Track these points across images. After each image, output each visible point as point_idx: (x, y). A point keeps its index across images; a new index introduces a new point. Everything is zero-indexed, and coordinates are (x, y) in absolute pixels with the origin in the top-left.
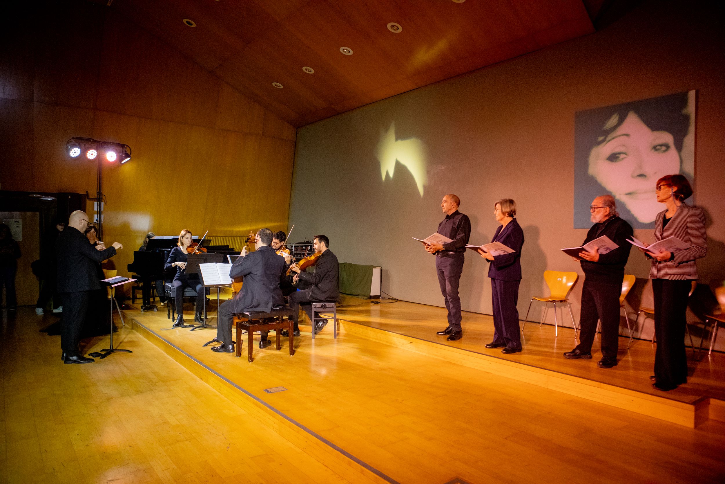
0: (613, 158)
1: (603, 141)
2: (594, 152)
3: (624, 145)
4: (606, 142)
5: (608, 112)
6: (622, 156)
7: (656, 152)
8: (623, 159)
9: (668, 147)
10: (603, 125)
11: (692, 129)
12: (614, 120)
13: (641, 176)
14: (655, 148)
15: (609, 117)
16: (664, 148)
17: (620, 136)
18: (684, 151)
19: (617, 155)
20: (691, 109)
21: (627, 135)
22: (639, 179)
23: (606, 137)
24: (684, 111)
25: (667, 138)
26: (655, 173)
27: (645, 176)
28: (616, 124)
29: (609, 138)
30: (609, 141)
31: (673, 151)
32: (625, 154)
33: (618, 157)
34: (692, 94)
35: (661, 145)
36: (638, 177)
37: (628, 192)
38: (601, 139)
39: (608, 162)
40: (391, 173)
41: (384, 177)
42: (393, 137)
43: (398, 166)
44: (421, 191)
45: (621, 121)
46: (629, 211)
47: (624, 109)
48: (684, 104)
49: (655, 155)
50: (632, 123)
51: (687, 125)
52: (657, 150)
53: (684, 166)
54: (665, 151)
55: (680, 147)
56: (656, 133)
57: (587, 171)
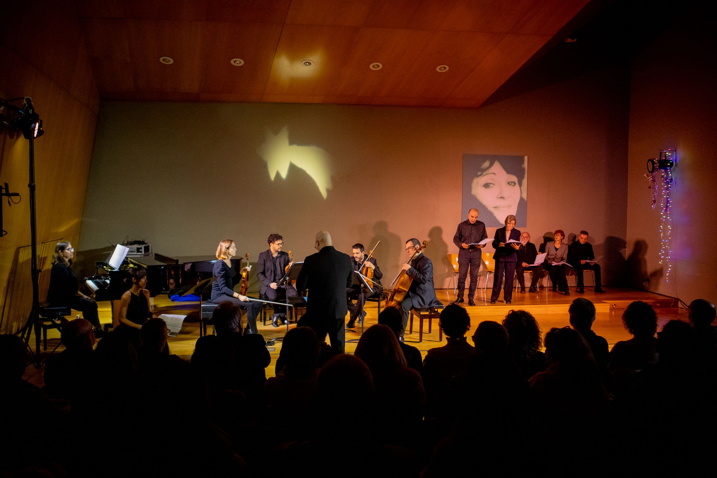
0: (487, 186)
1: (481, 175)
2: (475, 181)
3: (492, 179)
4: (482, 176)
5: (484, 158)
6: (491, 185)
7: (509, 186)
8: (492, 187)
9: (515, 184)
10: (481, 165)
11: (526, 176)
12: (487, 164)
13: (501, 198)
14: (509, 183)
15: (484, 162)
16: (513, 184)
17: (490, 173)
18: (522, 187)
19: (489, 185)
20: (526, 165)
21: (494, 174)
22: (501, 199)
24: (523, 166)
25: (514, 179)
26: (509, 197)
27: (504, 198)
28: (488, 166)
29: (484, 173)
30: (484, 175)
31: (517, 185)
32: (494, 184)
33: (489, 186)
34: (526, 158)
35: (512, 182)
36: (500, 198)
37: (495, 206)
38: (479, 173)
39: (483, 188)
40: (284, 175)
41: (273, 176)
42: (286, 141)
43: (293, 168)
44: (324, 194)
45: (491, 165)
46: (495, 217)
47: (493, 159)
48: (523, 162)
49: (509, 187)
50: (497, 167)
51: (524, 174)
52: (510, 184)
53: (522, 195)
54: (514, 186)
55: (520, 184)
56: (509, 175)
57: (471, 192)
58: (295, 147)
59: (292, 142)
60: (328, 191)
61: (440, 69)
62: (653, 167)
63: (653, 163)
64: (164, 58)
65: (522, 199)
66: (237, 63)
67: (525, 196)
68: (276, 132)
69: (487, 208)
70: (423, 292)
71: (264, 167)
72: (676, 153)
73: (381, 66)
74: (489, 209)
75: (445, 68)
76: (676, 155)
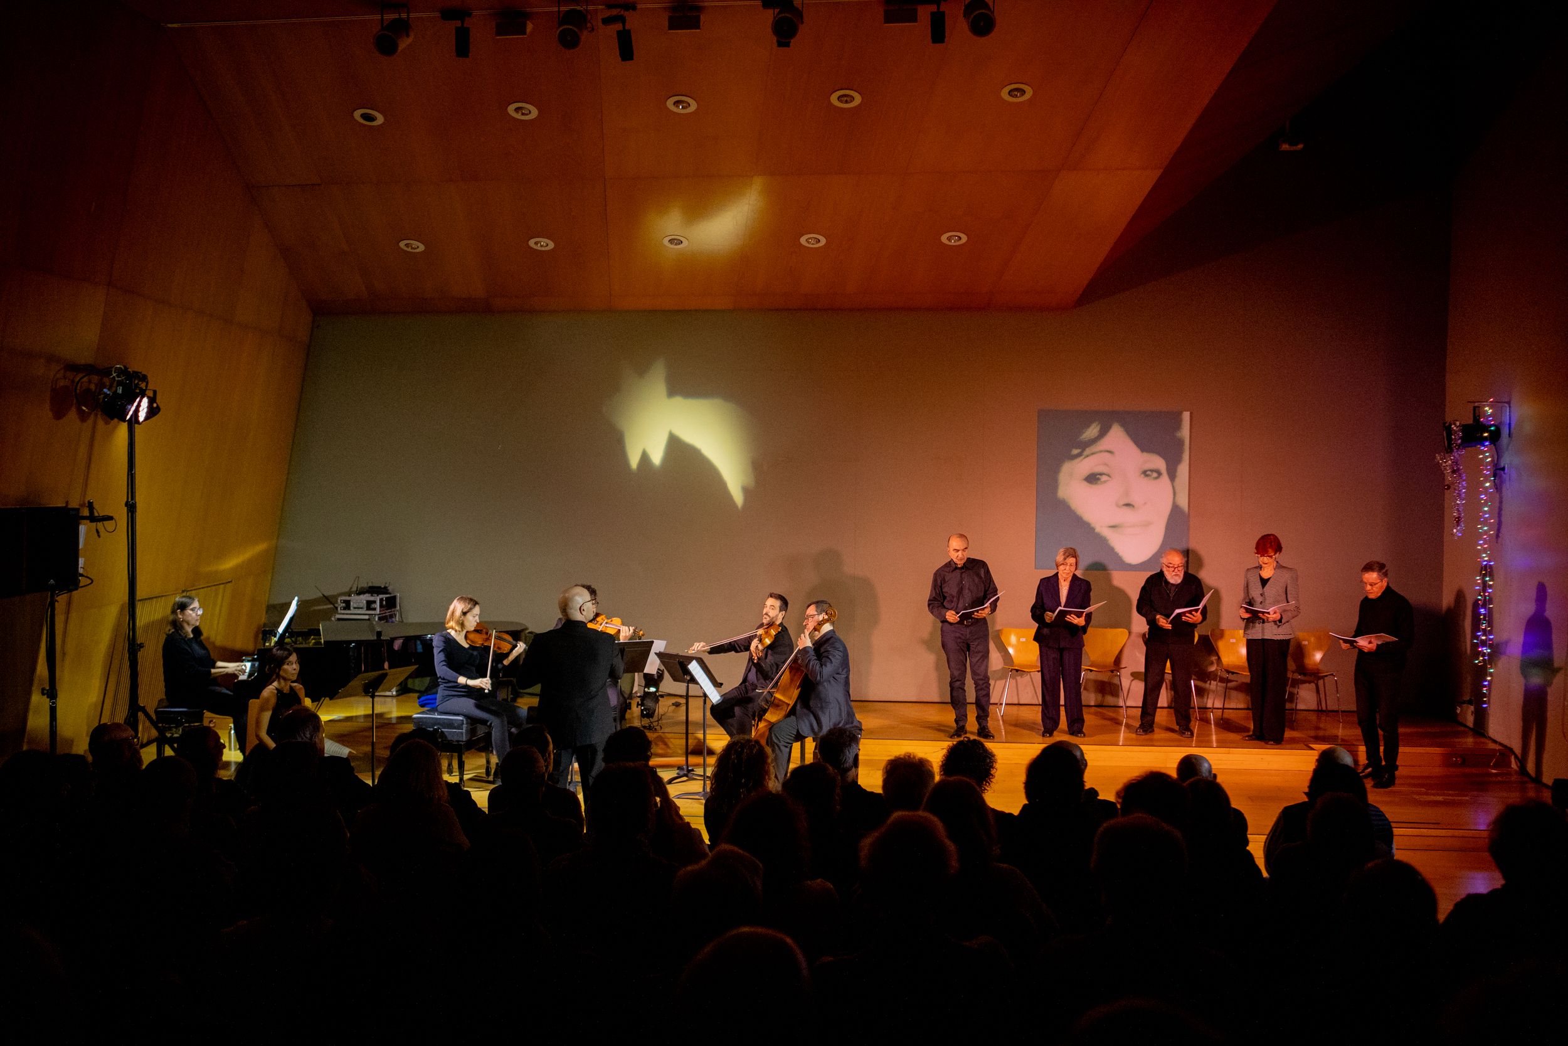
0: (1092, 478)
1: (1079, 455)
2: (1067, 468)
3: (1106, 464)
4: (1083, 457)
5: (1086, 418)
6: (1104, 478)
7: (1146, 478)
8: (1105, 482)
9: (1159, 474)
10: (1081, 433)
11: (1186, 456)
12: (1093, 431)
13: (1128, 505)
14: (1145, 473)
15: (1088, 426)
16: (1155, 475)
17: (1101, 451)
18: (1177, 480)
19: (1098, 476)
20: (1185, 432)
21: (1110, 452)
22: (1125, 507)
23: (1083, 450)
24: (1178, 434)
25: (1159, 463)
26: (1145, 503)
27: (1133, 506)
28: (1095, 436)
29: (1088, 451)
30: (1088, 456)
31: (1165, 477)
32: (1109, 476)
33: (1099, 479)
34: (1186, 416)
35: (1152, 471)
37: (1112, 524)
38: (1075, 451)
39: (1086, 484)
40: (657, 457)
41: (634, 461)
42: (661, 388)
43: (675, 445)
44: (738, 497)
45: (1103, 433)
46: (1112, 549)
47: (1108, 418)
48: (1178, 426)
49: (1144, 481)
50: (1117, 438)
51: (1181, 451)
52: (1147, 476)
53: (1176, 498)
54: (1156, 478)
55: (1172, 476)
56: (1145, 454)
57: (1056, 492)
58: (678, 400)
59: (672, 392)
60: (746, 491)
61: (949, 240)
62: (1450, 441)
63: (1449, 432)
65: (1176, 509)
67: (1183, 502)
68: (642, 370)
69: (1093, 529)
71: (616, 443)
72: (1509, 406)
74: (1098, 530)
75: (960, 237)
76: (1509, 412)
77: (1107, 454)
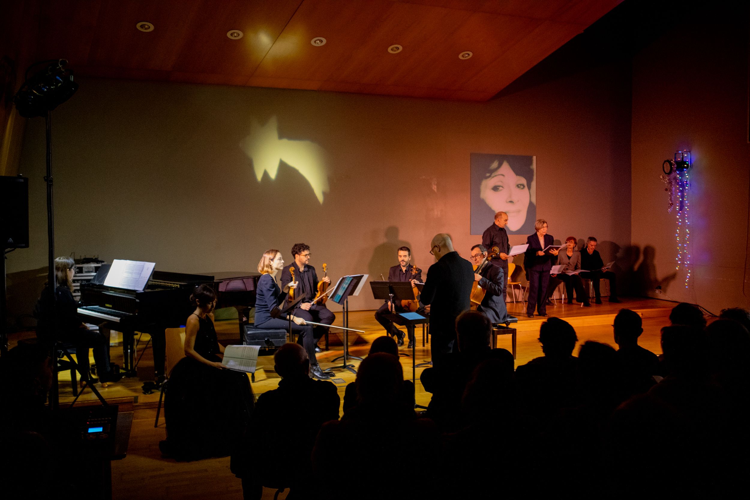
0: (495, 188)
1: (489, 177)
2: (484, 183)
3: (501, 182)
4: (491, 178)
5: (493, 157)
6: (501, 188)
8: (501, 190)
9: (524, 186)
10: (489, 166)
11: (535, 177)
12: (495, 165)
13: (511, 202)
14: (518, 186)
15: (493, 162)
16: (522, 187)
17: (499, 175)
18: (531, 190)
19: (498, 187)
20: (534, 166)
21: (503, 175)
22: (510, 203)
23: (491, 174)
24: (531, 167)
25: (523, 181)
26: (518, 201)
27: (513, 202)
28: (497, 167)
29: (493, 175)
30: (493, 177)
31: (526, 188)
32: (502, 187)
33: (498, 189)
35: (521, 185)
36: (509, 203)
38: (488, 175)
39: (492, 191)
40: (273, 174)
41: (259, 176)
42: (275, 134)
43: (283, 167)
44: (320, 198)
45: (500, 165)
47: (502, 158)
48: (531, 163)
49: (518, 190)
50: (506, 168)
51: (533, 175)
52: (519, 187)
53: (531, 198)
54: (523, 189)
55: (529, 188)
56: (518, 177)
57: (480, 195)
58: (285, 141)
59: (281, 136)
61: (463, 56)
62: (671, 168)
63: (671, 164)
64: (143, 24)
65: (531, 203)
66: (235, 37)
67: (534, 200)
68: (263, 122)
70: (496, 305)
71: (248, 164)
72: (690, 154)
73: (401, 48)
75: (469, 54)
76: (690, 156)
77: (502, 176)
